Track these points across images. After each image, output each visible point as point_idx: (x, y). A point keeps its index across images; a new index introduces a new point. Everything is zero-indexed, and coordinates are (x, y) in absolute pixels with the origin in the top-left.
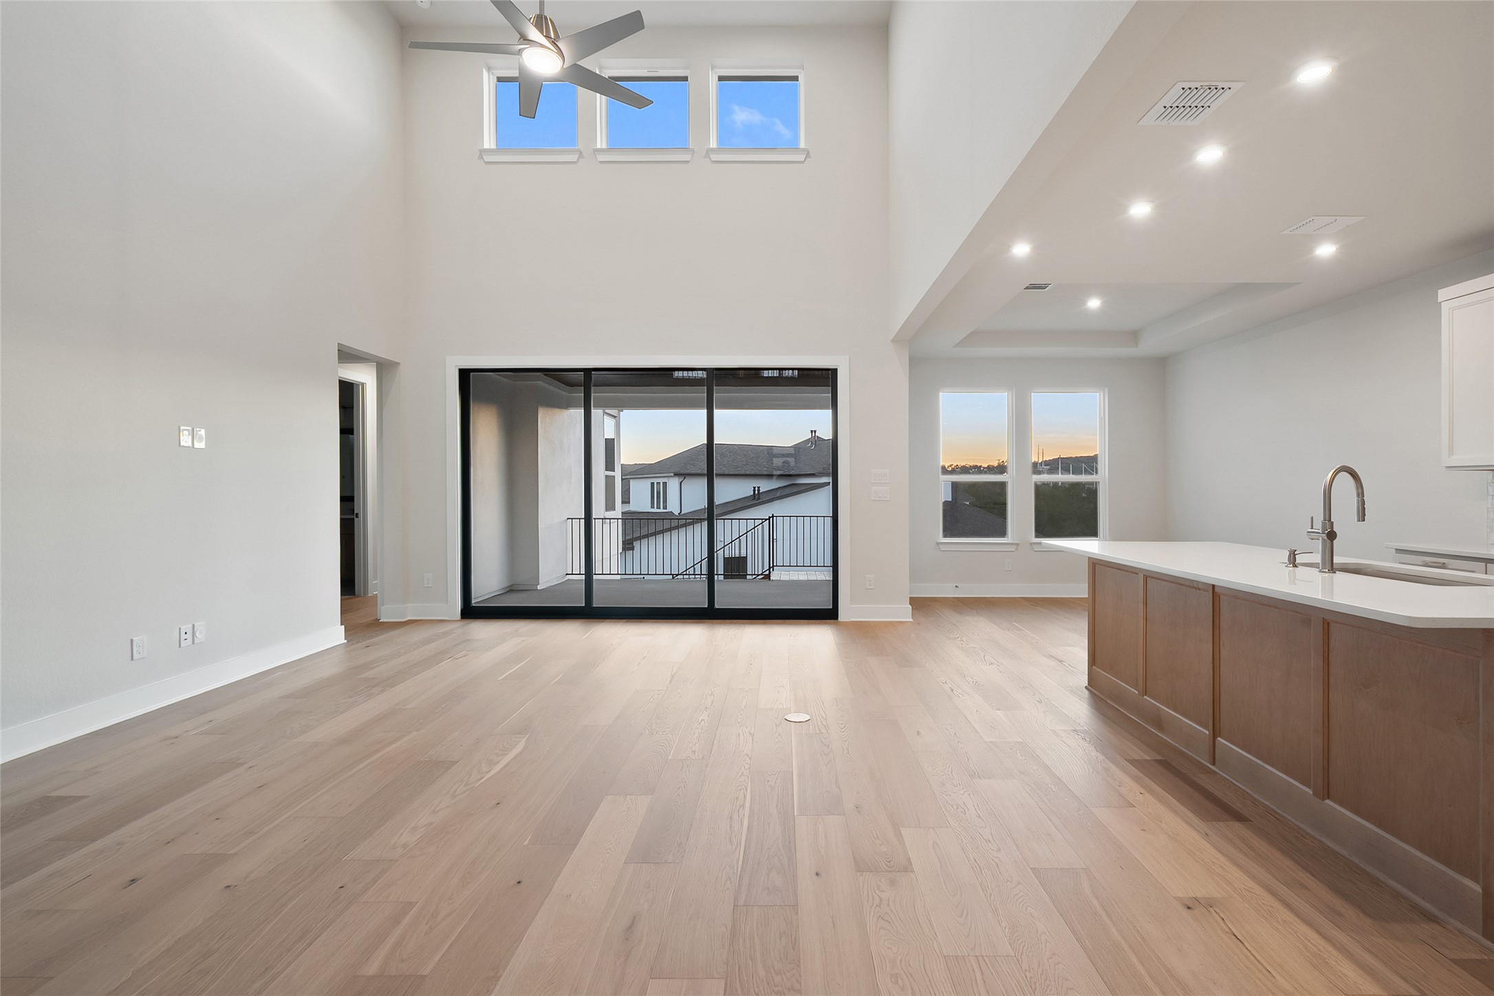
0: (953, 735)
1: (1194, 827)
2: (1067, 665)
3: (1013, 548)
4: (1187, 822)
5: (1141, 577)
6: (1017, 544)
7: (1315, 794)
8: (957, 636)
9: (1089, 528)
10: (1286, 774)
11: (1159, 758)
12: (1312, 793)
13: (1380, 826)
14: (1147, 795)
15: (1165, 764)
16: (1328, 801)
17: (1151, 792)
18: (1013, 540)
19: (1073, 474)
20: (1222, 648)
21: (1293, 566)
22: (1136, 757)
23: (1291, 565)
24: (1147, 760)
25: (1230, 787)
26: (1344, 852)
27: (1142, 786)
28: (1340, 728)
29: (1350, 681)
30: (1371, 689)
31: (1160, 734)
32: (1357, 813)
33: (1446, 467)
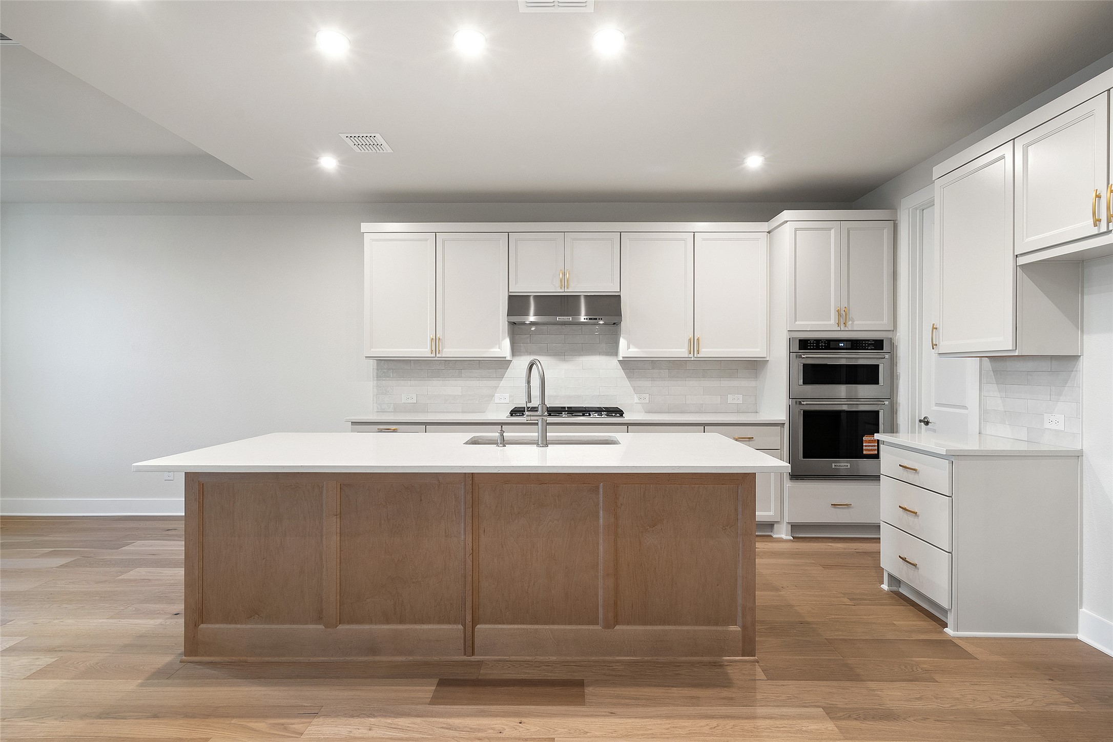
7: (606, 627)
10: (570, 624)
11: (434, 681)
12: (601, 628)
13: (663, 623)
14: (524, 720)
15: (449, 683)
16: (617, 627)
17: (517, 715)
22: (427, 695)
23: (502, 445)
24: (436, 691)
26: (638, 658)
27: (500, 716)
28: (628, 565)
29: (637, 526)
30: (656, 527)
31: (377, 658)
32: (645, 623)
33: (366, 357)
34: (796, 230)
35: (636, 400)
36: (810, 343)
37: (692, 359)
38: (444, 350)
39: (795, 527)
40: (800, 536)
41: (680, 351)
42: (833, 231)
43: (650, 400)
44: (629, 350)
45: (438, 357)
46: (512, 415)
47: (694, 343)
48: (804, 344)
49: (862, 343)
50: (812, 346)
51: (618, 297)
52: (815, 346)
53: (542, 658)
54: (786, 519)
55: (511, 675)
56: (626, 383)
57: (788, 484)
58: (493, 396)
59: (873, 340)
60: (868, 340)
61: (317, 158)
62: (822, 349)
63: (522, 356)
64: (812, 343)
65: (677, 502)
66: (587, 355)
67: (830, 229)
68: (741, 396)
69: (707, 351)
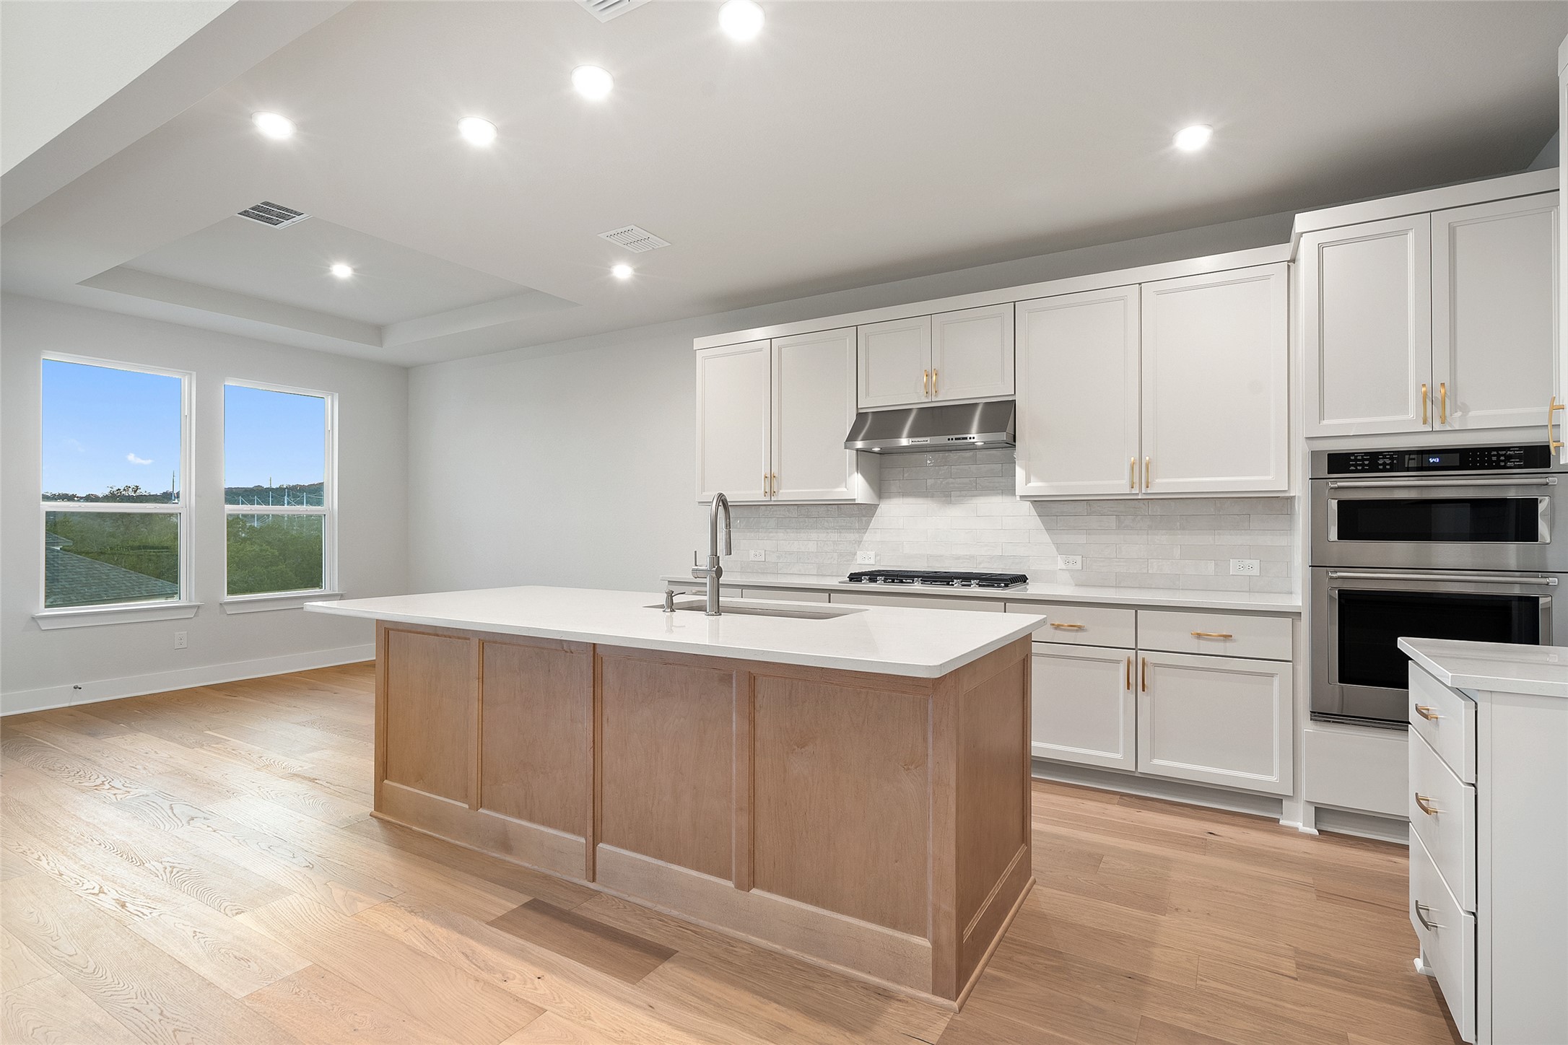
0: (156, 1018)
1: (632, 1004)
2: (324, 784)
3: (191, 614)
4: (619, 999)
5: (475, 642)
6: (199, 607)
7: (739, 886)
8: (99, 781)
9: (309, 574)
10: (698, 869)
11: (527, 899)
12: (733, 886)
13: (816, 902)
14: (548, 976)
15: (536, 906)
16: (754, 891)
17: (550, 967)
18: (190, 601)
19: (288, 504)
20: (605, 725)
21: (671, 611)
22: (500, 912)
23: (669, 610)
24: (513, 911)
25: (625, 907)
26: (778, 947)
27: (533, 963)
28: (769, 800)
29: (781, 742)
30: (807, 748)
31: (508, 858)
32: (791, 895)
33: (699, 502)
34: (1321, 247)
35: (1060, 564)
36: (1356, 460)
37: (1140, 497)
38: (781, 491)
39: (1321, 812)
40: (1336, 830)
41: (1118, 485)
42: (1411, 235)
43: (1084, 564)
44: (1029, 485)
45: (774, 501)
46: (850, 581)
47: (1141, 469)
48: (1340, 463)
49: (1490, 456)
50: (1360, 465)
51: (1013, 403)
52: (1366, 465)
53: (663, 908)
54: (1304, 795)
55: (608, 919)
56: (1045, 537)
57: (1308, 728)
58: (855, 554)
59: (1520, 448)
60: (1508, 449)
61: (610, 267)
62: (1385, 470)
63: (893, 498)
64: (1359, 460)
65: (835, 714)
66: (986, 495)
67: (1404, 233)
68: (1256, 563)
69: (1165, 483)
